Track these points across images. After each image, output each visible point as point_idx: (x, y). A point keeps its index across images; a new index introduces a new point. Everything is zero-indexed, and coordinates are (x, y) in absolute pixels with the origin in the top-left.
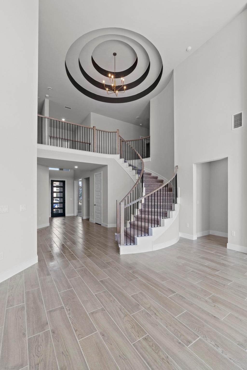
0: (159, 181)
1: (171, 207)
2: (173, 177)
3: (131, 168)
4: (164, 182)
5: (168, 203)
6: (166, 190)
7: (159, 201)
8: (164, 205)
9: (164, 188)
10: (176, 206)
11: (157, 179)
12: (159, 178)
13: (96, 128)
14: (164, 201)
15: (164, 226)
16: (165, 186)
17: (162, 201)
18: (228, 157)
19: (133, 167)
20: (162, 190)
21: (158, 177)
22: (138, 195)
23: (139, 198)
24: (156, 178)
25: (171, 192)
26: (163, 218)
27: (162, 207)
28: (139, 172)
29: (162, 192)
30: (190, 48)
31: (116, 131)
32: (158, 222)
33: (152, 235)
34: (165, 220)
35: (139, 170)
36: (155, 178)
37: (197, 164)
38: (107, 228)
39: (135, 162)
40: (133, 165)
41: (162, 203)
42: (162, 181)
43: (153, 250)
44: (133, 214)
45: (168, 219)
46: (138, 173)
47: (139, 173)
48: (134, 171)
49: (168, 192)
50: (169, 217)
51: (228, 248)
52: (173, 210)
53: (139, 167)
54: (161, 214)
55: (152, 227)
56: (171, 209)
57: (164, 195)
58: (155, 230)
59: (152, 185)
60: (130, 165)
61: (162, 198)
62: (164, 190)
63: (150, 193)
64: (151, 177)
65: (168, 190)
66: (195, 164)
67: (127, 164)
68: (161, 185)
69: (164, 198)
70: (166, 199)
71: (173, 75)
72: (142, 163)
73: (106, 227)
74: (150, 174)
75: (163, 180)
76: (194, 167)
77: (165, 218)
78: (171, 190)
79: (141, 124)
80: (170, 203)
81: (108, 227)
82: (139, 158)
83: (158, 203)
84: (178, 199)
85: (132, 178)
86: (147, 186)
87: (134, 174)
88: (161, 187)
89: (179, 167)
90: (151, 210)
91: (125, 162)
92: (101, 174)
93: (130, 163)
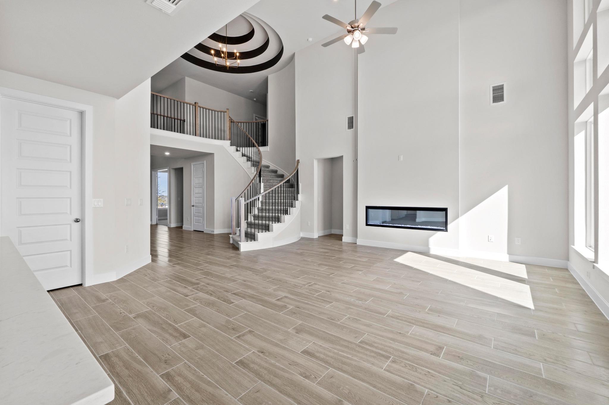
0: (279, 176)
1: (292, 204)
2: (294, 173)
3: (245, 158)
4: (284, 177)
5: (289, 200)
6: (287, 186)
7: (280, 198)
8: (285, 202)
9: (285, 184)
10: (297, 203)
11: (277, 173)
12: (280, 172)
13: (199, 105)
14: (285, 198)
15: (284, 222)
16: (286, 182)
17: (282, 198)
18: (343, 156)
19: (247, 157)
20: (282, 187)
21: (277, 171)
22: (256, 192)
23: (257, 195)
24: (275, 172)
25: (293, 189)
26: (283, 215)
27: (282, 205)
28: (256, 164)
29: (282, 189)
30: (310, 39)
31: (226, 110)
32: (279, 219)
33: (273, 231)
34: (285, 216)
35: (256, 161)
37: (319, 160)
38: (213, 235)
39: (250, 151)
40: (248, 155)
41: (282, 201)
42: (282, 176)
43: (274, 247)
44: (251, 213)
45: (289, 215)
46: (254, 166)
47: (256, 166)
48: (249, 163)
49: (289, 189)
50: (290, 214)
51: (343, 241)
52: (293, 207)
53: (256, 158)
54: (281, 211)
55: (272, 223)
56: (292, 206)
57: (284, 191)
58: (275, 226)
59: (271, 180)
60: (243, 155)
61: (282, 195)
62: (285, 186)
63: (269, 189)
64: (270, 170)
65: (289, 186)
66: (316, 159)
67: (239, 154)
68: (282, 181)
69: (285, 194)
70: (287, 196)
71: (295, 58)
72: (259, 153)
73: (212, 233)
74: (268, 167)
75: (284, 174)
76: (316, 163)
77: (286, 215)
78: (292, 186)
79: (255, 99)
81: (215, 233)
82: (254, 146)
83: (279, 201)
84: (299, 196)
85: (247, 172)
86: (265, 181)
87: (249, 167)
88: (282, 183)
89: (300, 161)
90: (271, 207)
91: (237, 150)
92: (203, 163)
93: (244, 153)
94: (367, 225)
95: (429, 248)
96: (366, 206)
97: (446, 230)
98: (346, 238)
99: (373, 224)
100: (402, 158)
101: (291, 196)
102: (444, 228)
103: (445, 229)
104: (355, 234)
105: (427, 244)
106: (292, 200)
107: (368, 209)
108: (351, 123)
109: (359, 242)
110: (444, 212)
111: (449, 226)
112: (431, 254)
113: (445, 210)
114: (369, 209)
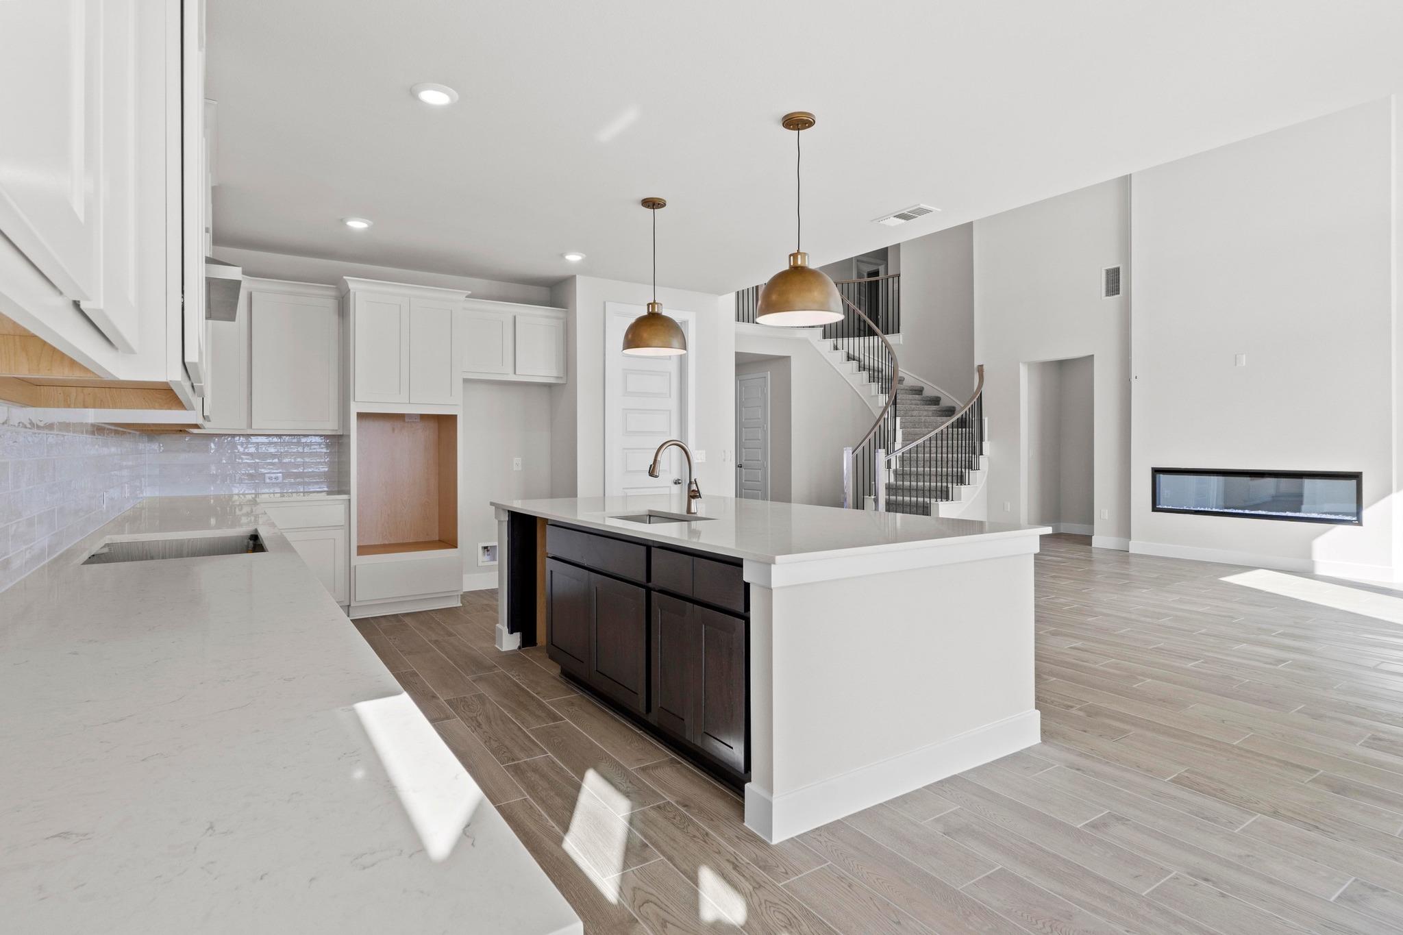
0: (930, 401)
1: (970, 462)
2: (977, 397)
3: (854, 364)
5: (960, 455)
7: (940, 450)
8: (939, 459)
10: (983, 461)
11: (922, 394)
12: (945, 403)
14: (950, 450)
17: (945, 450)
18: (1093, 355)
21: (923, 388)
22: (883, 440)
24: (936, 401)
25: (968, 429)
26: (955, 485)
27: (948, 464)
32: (948, 493)
34: (961, 487)
36: (916, 390)
37: (1030, 365)
39: (865, 346)
40: (862, 356)
41: (950, 455)
45: (969, 486)
46: (876, 380)
48: (864, 374)
49: (960, 429)
51: (1094, 545)
52: (972, 468)
53: (887, 366)
55: (936, 501)
56: (970, 467)
57: (950, 436)
58: (943, 507)
60: (850, 358)
61: (945, 442)
64: (906, 388)
65: (959, 424)
66: (1025, 363)
67: (841, 354)
69: (950, 442)
70: (955, 445)
75: (940, 396)
76: (1024, 372)
80: (967, 455)
82: (872, 333)
83: (939, 455)
84: (986, 445)
85: (861, 395)
87: (864, 383)
89: (985, 367)
90: (921, 469)
91: (836, 348)
92: (765, 378)
93: (851, 352)
94: (1155, 509)
95: (1313, 563)
96: (1152, 468)
97: (1359, 522)
98: (1102, 539)
99: (1170, 507)
100: (1244, 360)
101: (964, 445)
102: (1354, 517)
103: (1355, 519)
104: (1125, 528)
105: (1308, 553)
106: (970, 455)
107: (1158, 476)
108: (1114, 281)
109: (1135, 547)
110: (1354, 482)
111: (1365, 514)
112: (1317, 575)
113: (1356, 476)
114: (1161, 475)
